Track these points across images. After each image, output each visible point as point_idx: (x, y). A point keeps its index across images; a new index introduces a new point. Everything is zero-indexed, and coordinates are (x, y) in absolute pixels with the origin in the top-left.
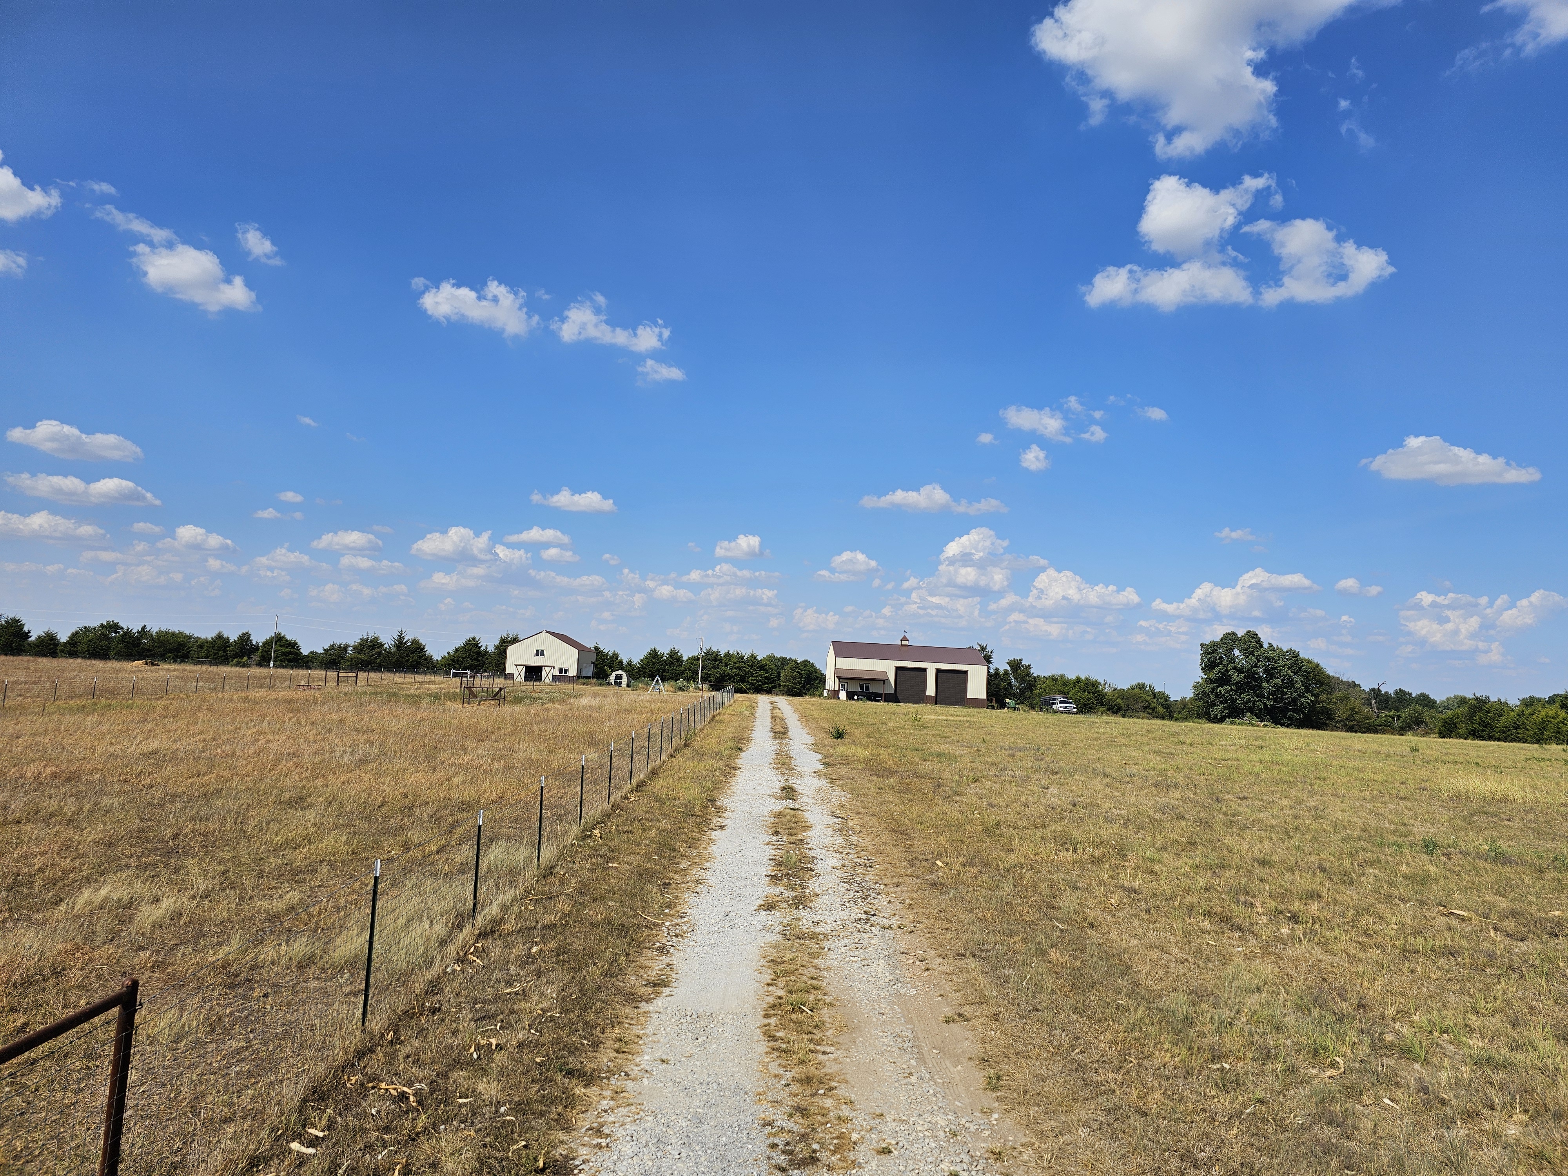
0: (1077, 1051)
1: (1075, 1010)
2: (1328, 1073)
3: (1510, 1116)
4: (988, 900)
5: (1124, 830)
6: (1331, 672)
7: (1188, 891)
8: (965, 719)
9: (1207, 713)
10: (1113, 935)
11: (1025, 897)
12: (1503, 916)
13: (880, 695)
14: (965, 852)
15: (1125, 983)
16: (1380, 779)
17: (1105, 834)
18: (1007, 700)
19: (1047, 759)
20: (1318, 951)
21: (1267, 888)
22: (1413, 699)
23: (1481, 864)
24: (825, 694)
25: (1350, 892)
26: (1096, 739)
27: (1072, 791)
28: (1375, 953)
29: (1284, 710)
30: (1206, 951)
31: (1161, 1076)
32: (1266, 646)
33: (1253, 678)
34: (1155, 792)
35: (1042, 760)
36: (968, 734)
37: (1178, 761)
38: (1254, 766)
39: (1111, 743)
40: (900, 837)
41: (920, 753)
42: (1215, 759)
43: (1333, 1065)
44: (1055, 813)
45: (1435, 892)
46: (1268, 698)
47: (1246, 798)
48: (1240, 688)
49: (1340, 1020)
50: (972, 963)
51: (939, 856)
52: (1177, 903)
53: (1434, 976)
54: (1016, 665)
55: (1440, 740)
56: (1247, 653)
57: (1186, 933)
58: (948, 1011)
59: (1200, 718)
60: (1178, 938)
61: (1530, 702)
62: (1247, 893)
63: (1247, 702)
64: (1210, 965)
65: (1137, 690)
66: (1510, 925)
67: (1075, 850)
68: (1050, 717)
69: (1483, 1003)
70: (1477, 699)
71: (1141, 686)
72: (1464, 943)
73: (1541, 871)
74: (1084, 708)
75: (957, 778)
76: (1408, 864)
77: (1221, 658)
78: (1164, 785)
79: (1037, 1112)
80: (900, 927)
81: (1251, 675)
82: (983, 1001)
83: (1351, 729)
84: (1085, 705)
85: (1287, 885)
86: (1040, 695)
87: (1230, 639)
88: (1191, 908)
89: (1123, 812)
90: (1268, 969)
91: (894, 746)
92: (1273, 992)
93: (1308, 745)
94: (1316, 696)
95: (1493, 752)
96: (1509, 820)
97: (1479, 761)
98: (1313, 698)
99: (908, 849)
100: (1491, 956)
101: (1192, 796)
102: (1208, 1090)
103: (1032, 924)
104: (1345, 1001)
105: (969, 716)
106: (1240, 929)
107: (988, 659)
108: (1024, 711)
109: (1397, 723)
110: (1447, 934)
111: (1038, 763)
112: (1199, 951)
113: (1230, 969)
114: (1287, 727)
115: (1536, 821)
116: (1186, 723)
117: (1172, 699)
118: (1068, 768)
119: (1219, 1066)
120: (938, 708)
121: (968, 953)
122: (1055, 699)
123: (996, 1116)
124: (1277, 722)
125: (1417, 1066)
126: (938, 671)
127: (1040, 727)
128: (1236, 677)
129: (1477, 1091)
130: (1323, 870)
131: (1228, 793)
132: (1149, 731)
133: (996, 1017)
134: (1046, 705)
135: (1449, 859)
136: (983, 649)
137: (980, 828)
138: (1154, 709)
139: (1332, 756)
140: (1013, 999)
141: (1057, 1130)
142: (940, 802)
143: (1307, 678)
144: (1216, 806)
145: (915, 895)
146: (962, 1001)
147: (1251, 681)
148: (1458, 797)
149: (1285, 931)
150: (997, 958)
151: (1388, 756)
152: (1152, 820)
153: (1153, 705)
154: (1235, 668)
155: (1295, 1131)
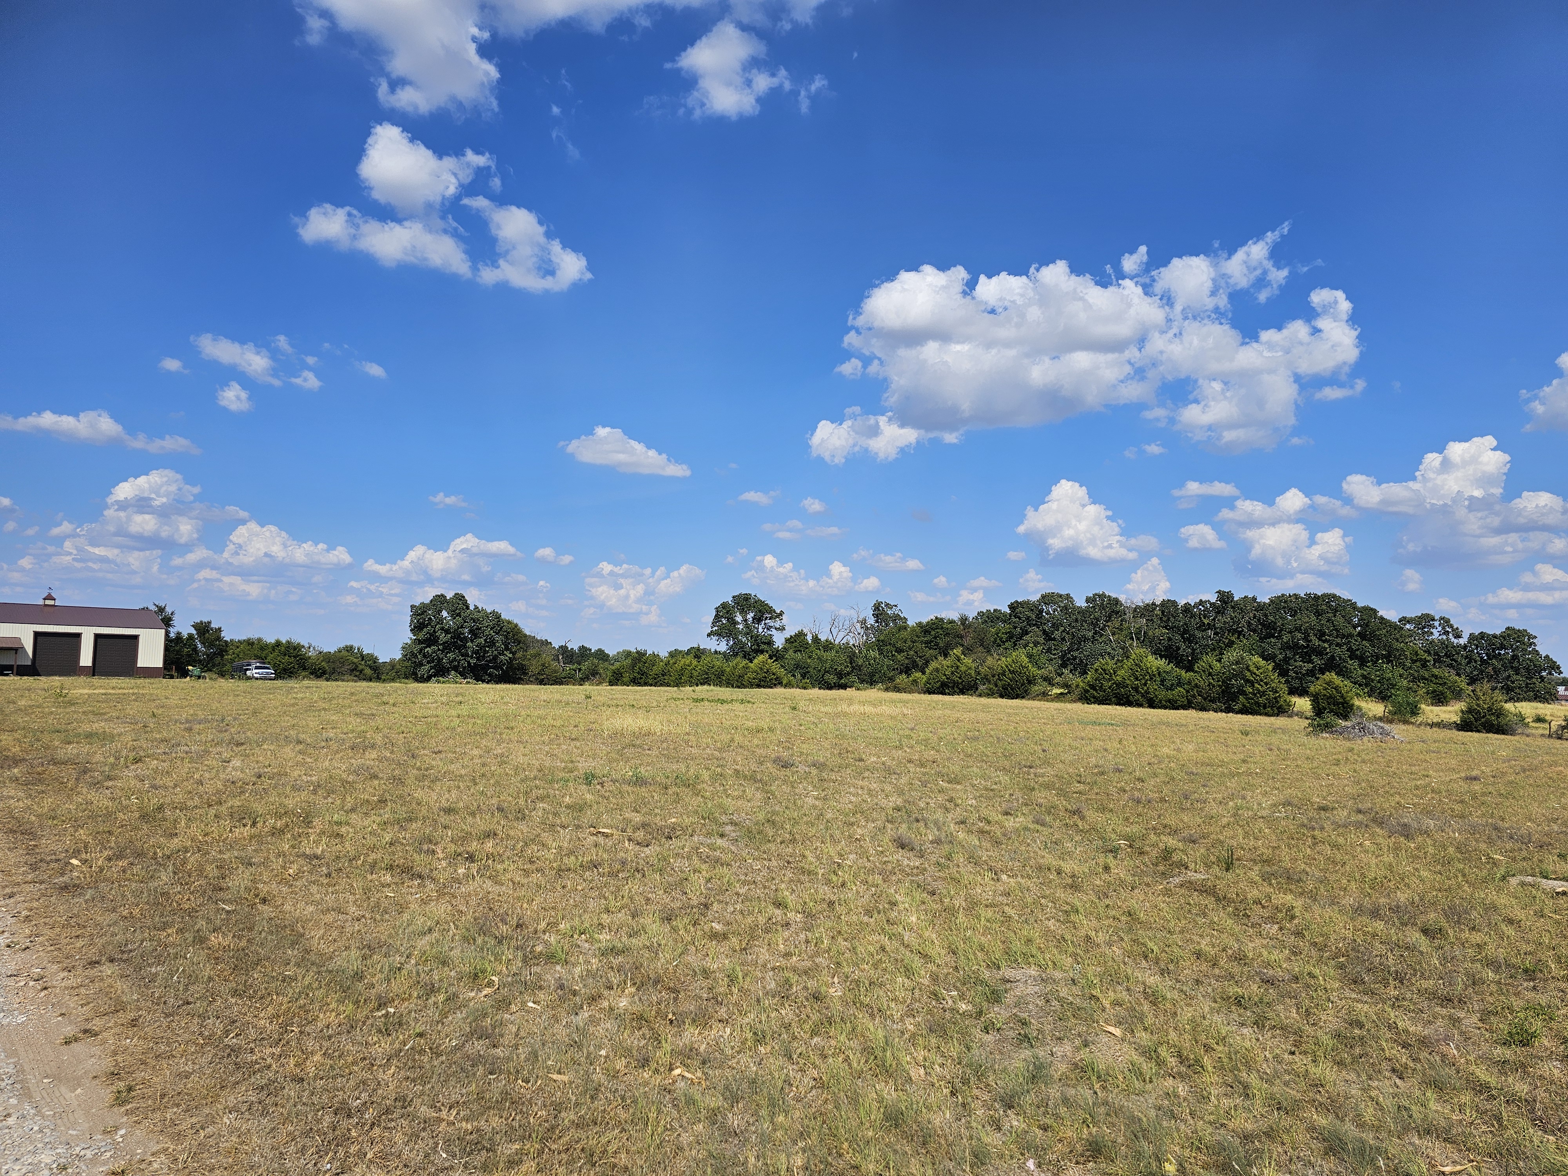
0: (232, 1035)
1: (235, 993)
2: (485, 993)
3: (623, 991)
4: (137, 894)
5: (313, 796)
6: (527, 632)
7: (373, 848)
8: (131, 691)
9: (415, 674)
10: (287, 907)
11: (187, 884)
12: (636, 829)
13: (10, 668)
14: (113, 844)
15: (296, 952)
16: (558, 725)
17: (290, 803)
18: (190, 668)
19: (233, 730)
20: (488, 885)
21: (450, 834)
22: (591, 654)
23: (626, 788)
25: (523, 826)
26: (293, 705)
27: (257, 762)
28: (536, 877)
29: (485, 668)
30: (385, 903)
31: (323, 1038)
32: (472, 608)
33: (459, 637)
34: (350, 755)
35: (226, 731)
36: (132, 709)
37: (379, 722)
38: (452, 721)
39: (310, 708)
40: (20, 837)
41: (63, 735)
42: (416, 717)
43: (490, 984)
44: (236, 787)
45: (588, 816)
46: (472, 657)
47: (440, 752)
48: (447, 647)
49: (500, 942)
50: (108, 970)
51: (76, 853)
52: (360, 862)
53: (579, 888)
54: (203, 629)
55: (609, 687)
56: (455, 614)
57: (366, 891)
58: (69, 1030)
59: (407, 678)
60: (357, 896)
61: (674, 654)
62: (431, 842)
63: (452, 662)
64: (387, 916)
65: (344, 653)
66: (640, 835)
67: (254, 824)
68: (242, 685)
69: (613, 903)
70: (638, 652)
71: (349, 649)
72: (605, 856)
73: (666, 788)
74: (284, 673)
75: (112, 760)
76: (571, 796)
77: (430, 619)
78: (361, 746)
79: (175, 1113)
80: (9, 946)
81: (457, 635)
82: (119, 1007)
83: (541, 682)
84: (285, 670)
85: (467, 828)
86: (232, 661)
87: (439, 601)
88: (373, 865)
89: (313, 778)
90: (441, 909)
91: (24, 728)
92: (444, 929)
93: (502, 699)
94: (514, 653)
95: (646, 695)
96: (649, 750)
97: (634, 703)
98: (511, 656)
99: (30, 851)
100: (623, 863)
101: (389, 755)
102: (370, 1038)
103: (192, 913)
104: (506, 924)
105: (138, 687)
106: (420, 876)
107: (167, 622)
108: (211, 679)
109: (579, 675)
110: (594, 851)
111: (222, 735)
112: (378, 905)
113: (406, 916)
114: (488, 683)
115: (668, 749)
116: (392, 684)
117: (380, 661)
118: (255, 738)
119: (384, 1012)
120: (96, 681)
121: (104, 959)
122: (250, 665)
123: (122, 1132)
124: (479, 679)
125: (558, 968)
126: (97, 637)
127: (228, 696)
128: (443, 637)
129: (601, 977)
130: (500, 809)
131: (424, 748)
132: (352, 694)
133: (134, 1023)
134: (240, 672)
135: (603, 787)
136: (161, 610)
137: (137, 815)
138: (361, 671)
139: (522, 707)
140: (160, 998)
141: (198, 1126)
142: (85, 790)
143: (506, 637)
144: (411, 762)
145: (35, 904)
146: (92, 1014)
147: (457, 641)
148: (616, 735)
149: (461, 871)
150: (142, 956)
151: (568, 704)
152: (344, 782)
153: (361, 667)
154: (442, 629)
155: (448, 1054)
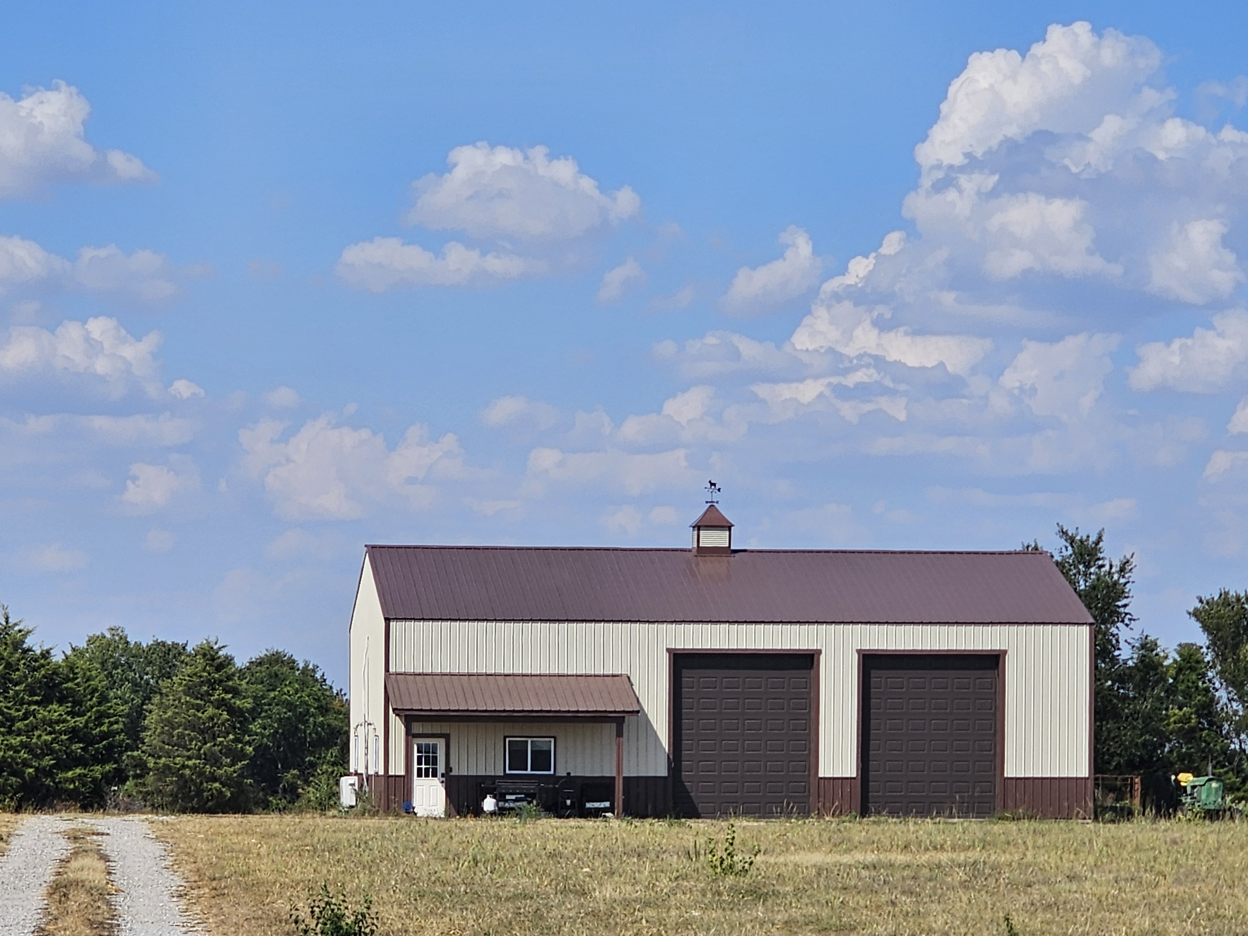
18: (1186, 779)
24: (347, 797)
54: (1232, 622)
107: (1103, 601)
126: (869, 663)
136: (1084, 552)
